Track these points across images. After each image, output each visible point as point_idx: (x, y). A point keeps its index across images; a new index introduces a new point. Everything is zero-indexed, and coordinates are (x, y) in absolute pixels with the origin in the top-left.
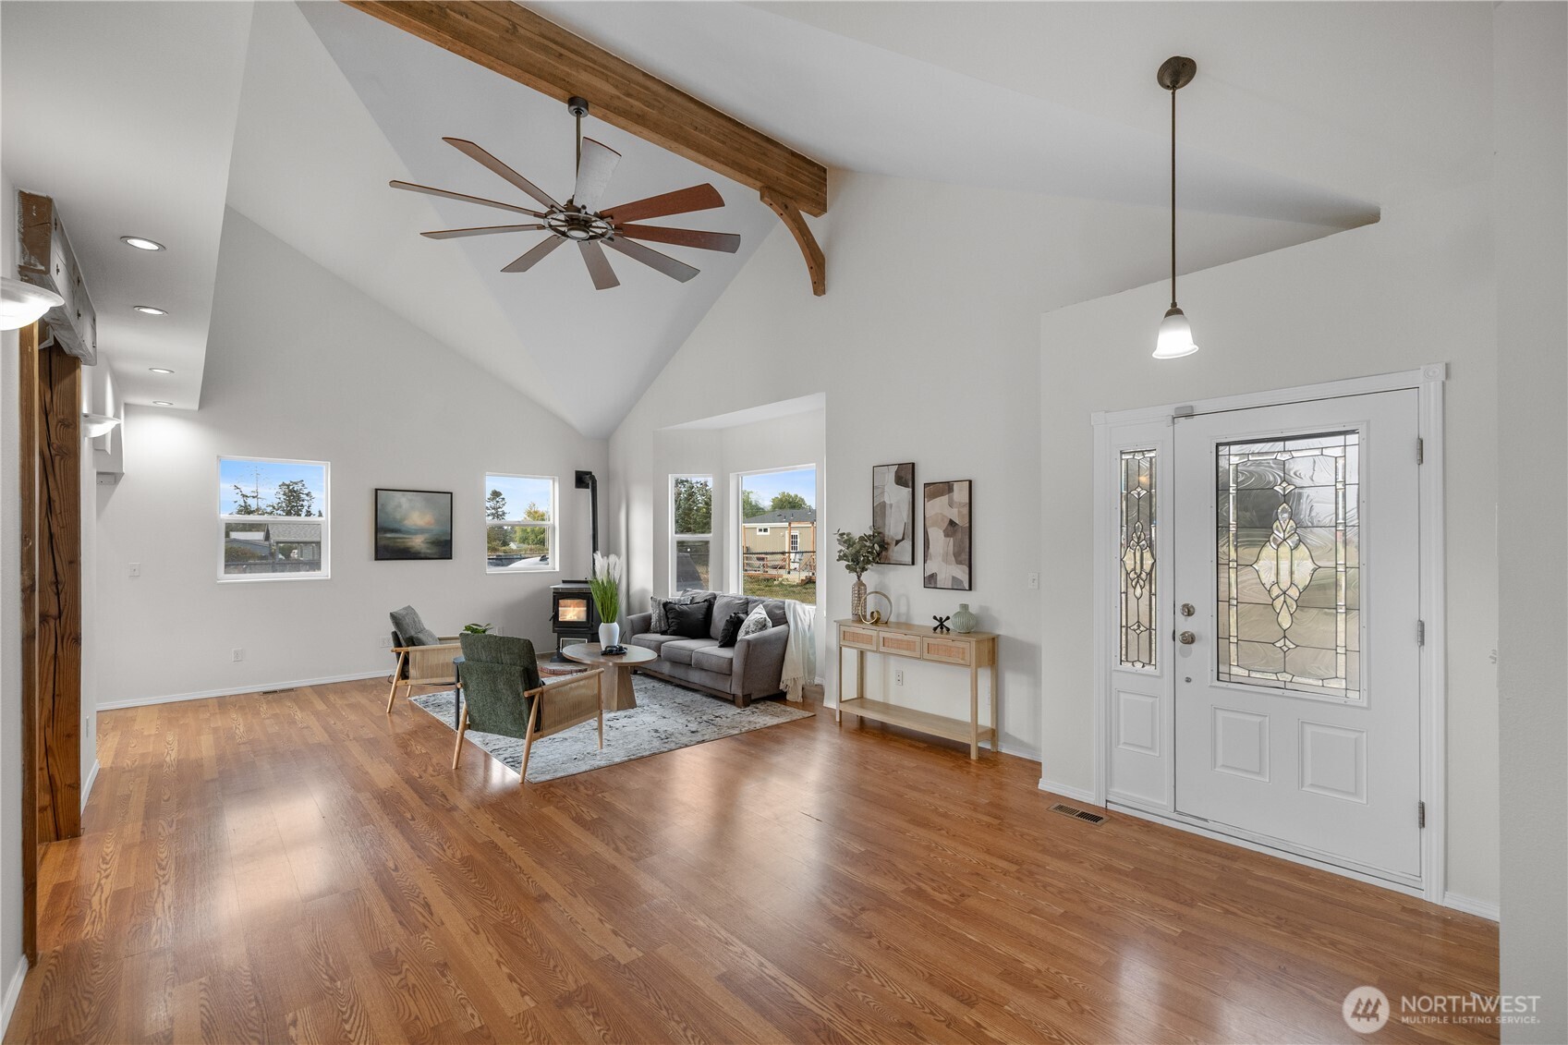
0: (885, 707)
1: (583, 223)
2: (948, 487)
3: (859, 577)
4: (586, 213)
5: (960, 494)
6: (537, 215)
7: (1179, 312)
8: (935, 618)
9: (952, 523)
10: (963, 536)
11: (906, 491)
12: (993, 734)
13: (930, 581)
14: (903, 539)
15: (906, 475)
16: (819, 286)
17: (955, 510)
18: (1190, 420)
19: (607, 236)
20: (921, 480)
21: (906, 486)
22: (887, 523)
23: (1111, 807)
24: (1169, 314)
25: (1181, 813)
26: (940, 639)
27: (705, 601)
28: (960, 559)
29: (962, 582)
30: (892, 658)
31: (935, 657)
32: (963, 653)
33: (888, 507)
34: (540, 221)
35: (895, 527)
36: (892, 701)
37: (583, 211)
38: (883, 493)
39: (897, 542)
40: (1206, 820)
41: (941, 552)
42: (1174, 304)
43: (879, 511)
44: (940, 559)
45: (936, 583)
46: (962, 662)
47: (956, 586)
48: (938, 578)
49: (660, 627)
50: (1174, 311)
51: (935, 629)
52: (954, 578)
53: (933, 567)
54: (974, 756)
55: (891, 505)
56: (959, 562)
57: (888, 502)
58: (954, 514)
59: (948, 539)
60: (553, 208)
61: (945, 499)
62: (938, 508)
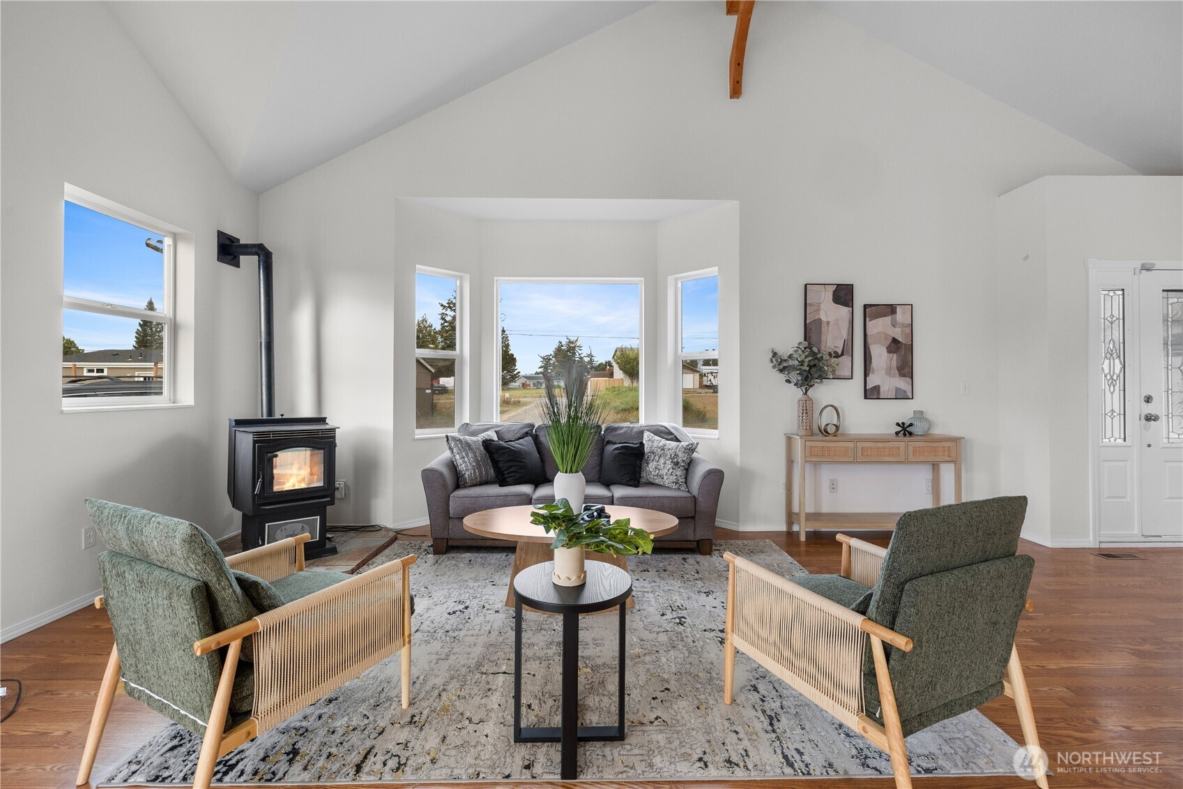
2: (891, 309)
3: (805, 393)
5: (901, 316)
8: (898, 425)
9: (895, 341)
10: (902, 350)
11: (845, 310)
13: (871, 393)
14: (842, 355)
15: (843, 295)
16: (736, 90)
17: (898, 330)
20: (859, 301)
21: (849, 307)
22: (823, 338)
23: (1103, 546)
25: (1147, 536)
28: (903, 372)
29: (905, 392)
31: (921, 459)
32: (949, 451)
33: (824, 325)
35: (832, 340)
36: (825, 509)
38: (818, 310)
39: (836, 358)
41: (885, 366)
43: (811, 330)
44: (884, 373)
45: (879, 394)
46: (949, 459)
47: (901, 396)
48: (881, 390)
49: (481, 477)
51: (897, 433)
52: (897, 389)
53: (873, 380)
55: (828, 323)
56: (902, 375)
57: (824, 319)
58: (898, 333)
59: (891, 355)
61: (888, 319)
62: (879, 326)
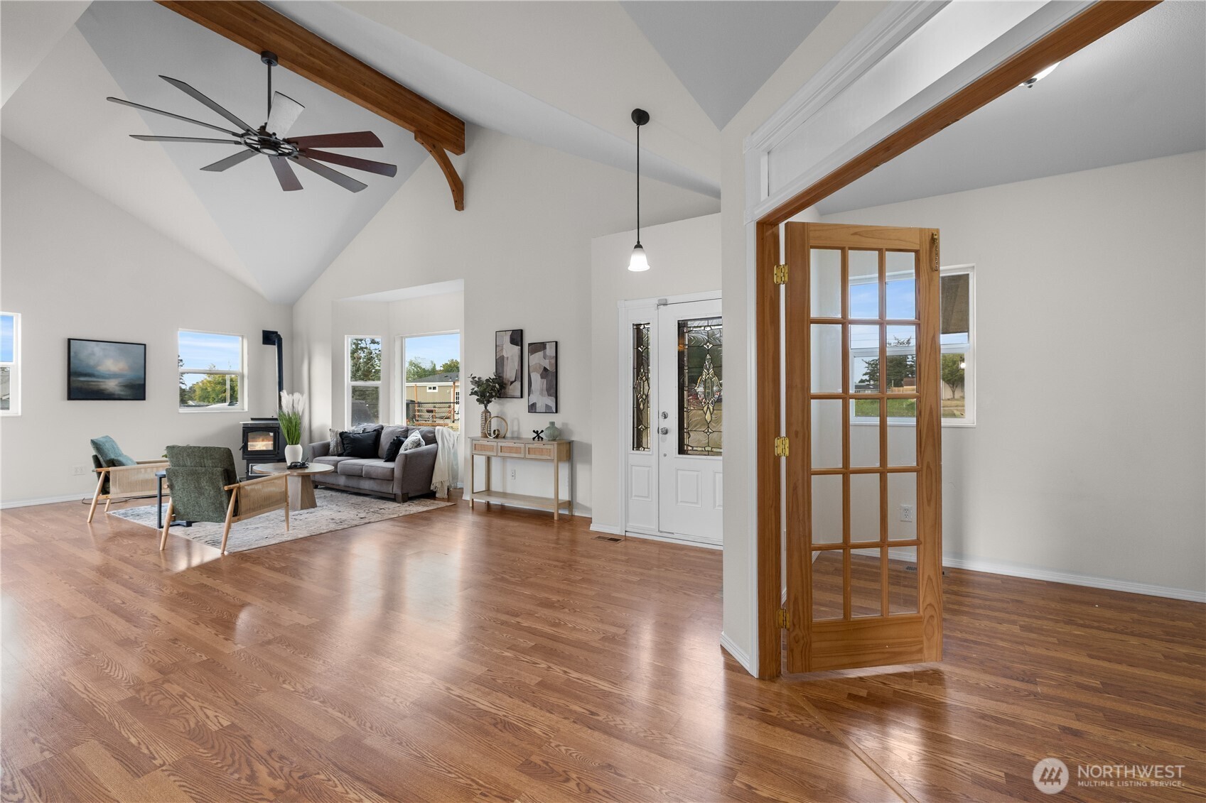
0: (504, 495)
1: (273, 144)
2: (542, 346)
3: (486, 407)
4: (276, 138)
5: (550, 351)
6: (234, 134)
7: (641, 247)
8: (534, 431)
9: (545, 369)
10: (552, 377)
11: (517, 348)
12: (570, 504)
13: (532, 408)
14: (515, 381)
15: (517, 337)
16: (459, 204)
17: (547, 361)
18: (665, 307)
19: (293, 155)
20: (528, 339)
21: (517, 345)
22: (505, 370)
23: (628, 534)
24: (636, 247)
25: (661, 532)
26: (537, 444)
27: (375, 430)
28: (550, 393)
29: (551, 407)
30: (508, 460)
31: (533, 456)
32: (550, 453)
33: (505, 360)
34: (238, 139)
35: (510, 372)
36: (509, 491)
37: (274, 137)
38: (502, 350)
39: (512, 383)
40: (673, 533)
41: (539, 388)
42: (638, 242)
43: (500, 362)
44: (539, 393)
45: (536, 409)
46: (549, 458)
47: (548, 410)
48: (537, 406)
49: (337, 451)
50: (638, 246)
51: (534, 439)
52: (547, 405)
53: (533, 399)
54: (556, 518)
55: (508, 358)
56: (550, 395)
57: (505, 356)
58: (547, 363)
59: (543, 380)
60: (248, 132)
61: (541, 353)
62: (537, 360)
